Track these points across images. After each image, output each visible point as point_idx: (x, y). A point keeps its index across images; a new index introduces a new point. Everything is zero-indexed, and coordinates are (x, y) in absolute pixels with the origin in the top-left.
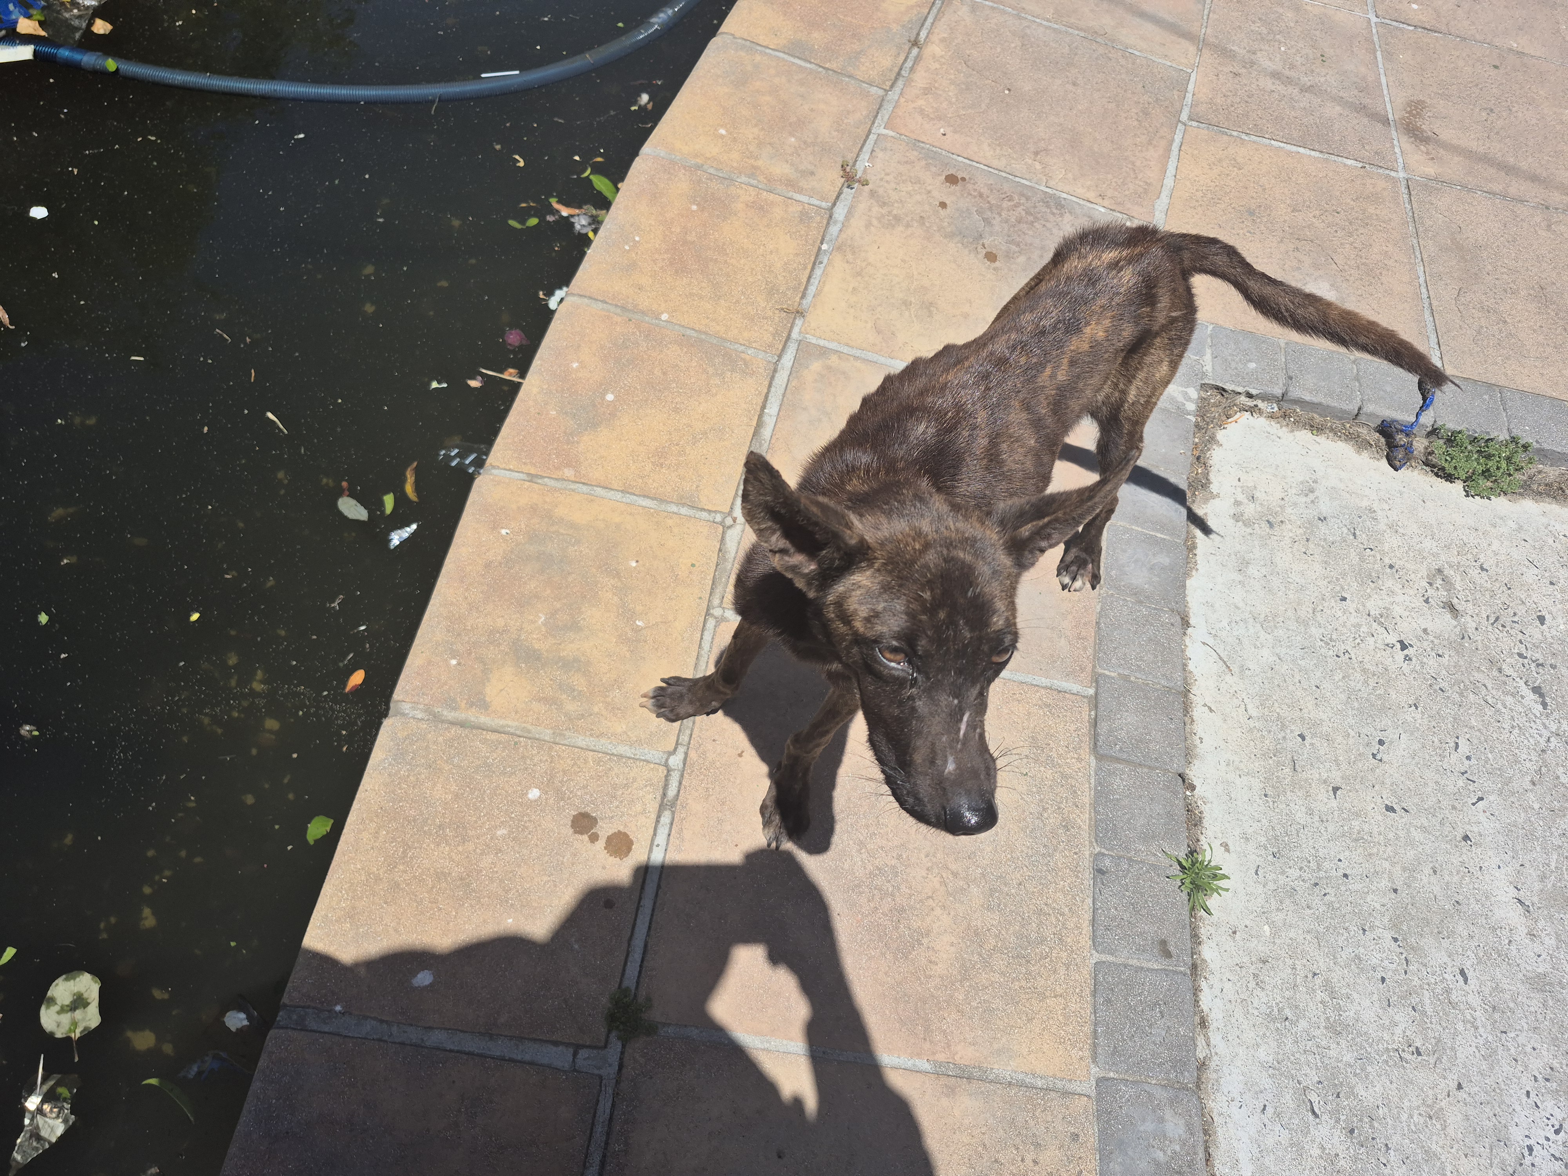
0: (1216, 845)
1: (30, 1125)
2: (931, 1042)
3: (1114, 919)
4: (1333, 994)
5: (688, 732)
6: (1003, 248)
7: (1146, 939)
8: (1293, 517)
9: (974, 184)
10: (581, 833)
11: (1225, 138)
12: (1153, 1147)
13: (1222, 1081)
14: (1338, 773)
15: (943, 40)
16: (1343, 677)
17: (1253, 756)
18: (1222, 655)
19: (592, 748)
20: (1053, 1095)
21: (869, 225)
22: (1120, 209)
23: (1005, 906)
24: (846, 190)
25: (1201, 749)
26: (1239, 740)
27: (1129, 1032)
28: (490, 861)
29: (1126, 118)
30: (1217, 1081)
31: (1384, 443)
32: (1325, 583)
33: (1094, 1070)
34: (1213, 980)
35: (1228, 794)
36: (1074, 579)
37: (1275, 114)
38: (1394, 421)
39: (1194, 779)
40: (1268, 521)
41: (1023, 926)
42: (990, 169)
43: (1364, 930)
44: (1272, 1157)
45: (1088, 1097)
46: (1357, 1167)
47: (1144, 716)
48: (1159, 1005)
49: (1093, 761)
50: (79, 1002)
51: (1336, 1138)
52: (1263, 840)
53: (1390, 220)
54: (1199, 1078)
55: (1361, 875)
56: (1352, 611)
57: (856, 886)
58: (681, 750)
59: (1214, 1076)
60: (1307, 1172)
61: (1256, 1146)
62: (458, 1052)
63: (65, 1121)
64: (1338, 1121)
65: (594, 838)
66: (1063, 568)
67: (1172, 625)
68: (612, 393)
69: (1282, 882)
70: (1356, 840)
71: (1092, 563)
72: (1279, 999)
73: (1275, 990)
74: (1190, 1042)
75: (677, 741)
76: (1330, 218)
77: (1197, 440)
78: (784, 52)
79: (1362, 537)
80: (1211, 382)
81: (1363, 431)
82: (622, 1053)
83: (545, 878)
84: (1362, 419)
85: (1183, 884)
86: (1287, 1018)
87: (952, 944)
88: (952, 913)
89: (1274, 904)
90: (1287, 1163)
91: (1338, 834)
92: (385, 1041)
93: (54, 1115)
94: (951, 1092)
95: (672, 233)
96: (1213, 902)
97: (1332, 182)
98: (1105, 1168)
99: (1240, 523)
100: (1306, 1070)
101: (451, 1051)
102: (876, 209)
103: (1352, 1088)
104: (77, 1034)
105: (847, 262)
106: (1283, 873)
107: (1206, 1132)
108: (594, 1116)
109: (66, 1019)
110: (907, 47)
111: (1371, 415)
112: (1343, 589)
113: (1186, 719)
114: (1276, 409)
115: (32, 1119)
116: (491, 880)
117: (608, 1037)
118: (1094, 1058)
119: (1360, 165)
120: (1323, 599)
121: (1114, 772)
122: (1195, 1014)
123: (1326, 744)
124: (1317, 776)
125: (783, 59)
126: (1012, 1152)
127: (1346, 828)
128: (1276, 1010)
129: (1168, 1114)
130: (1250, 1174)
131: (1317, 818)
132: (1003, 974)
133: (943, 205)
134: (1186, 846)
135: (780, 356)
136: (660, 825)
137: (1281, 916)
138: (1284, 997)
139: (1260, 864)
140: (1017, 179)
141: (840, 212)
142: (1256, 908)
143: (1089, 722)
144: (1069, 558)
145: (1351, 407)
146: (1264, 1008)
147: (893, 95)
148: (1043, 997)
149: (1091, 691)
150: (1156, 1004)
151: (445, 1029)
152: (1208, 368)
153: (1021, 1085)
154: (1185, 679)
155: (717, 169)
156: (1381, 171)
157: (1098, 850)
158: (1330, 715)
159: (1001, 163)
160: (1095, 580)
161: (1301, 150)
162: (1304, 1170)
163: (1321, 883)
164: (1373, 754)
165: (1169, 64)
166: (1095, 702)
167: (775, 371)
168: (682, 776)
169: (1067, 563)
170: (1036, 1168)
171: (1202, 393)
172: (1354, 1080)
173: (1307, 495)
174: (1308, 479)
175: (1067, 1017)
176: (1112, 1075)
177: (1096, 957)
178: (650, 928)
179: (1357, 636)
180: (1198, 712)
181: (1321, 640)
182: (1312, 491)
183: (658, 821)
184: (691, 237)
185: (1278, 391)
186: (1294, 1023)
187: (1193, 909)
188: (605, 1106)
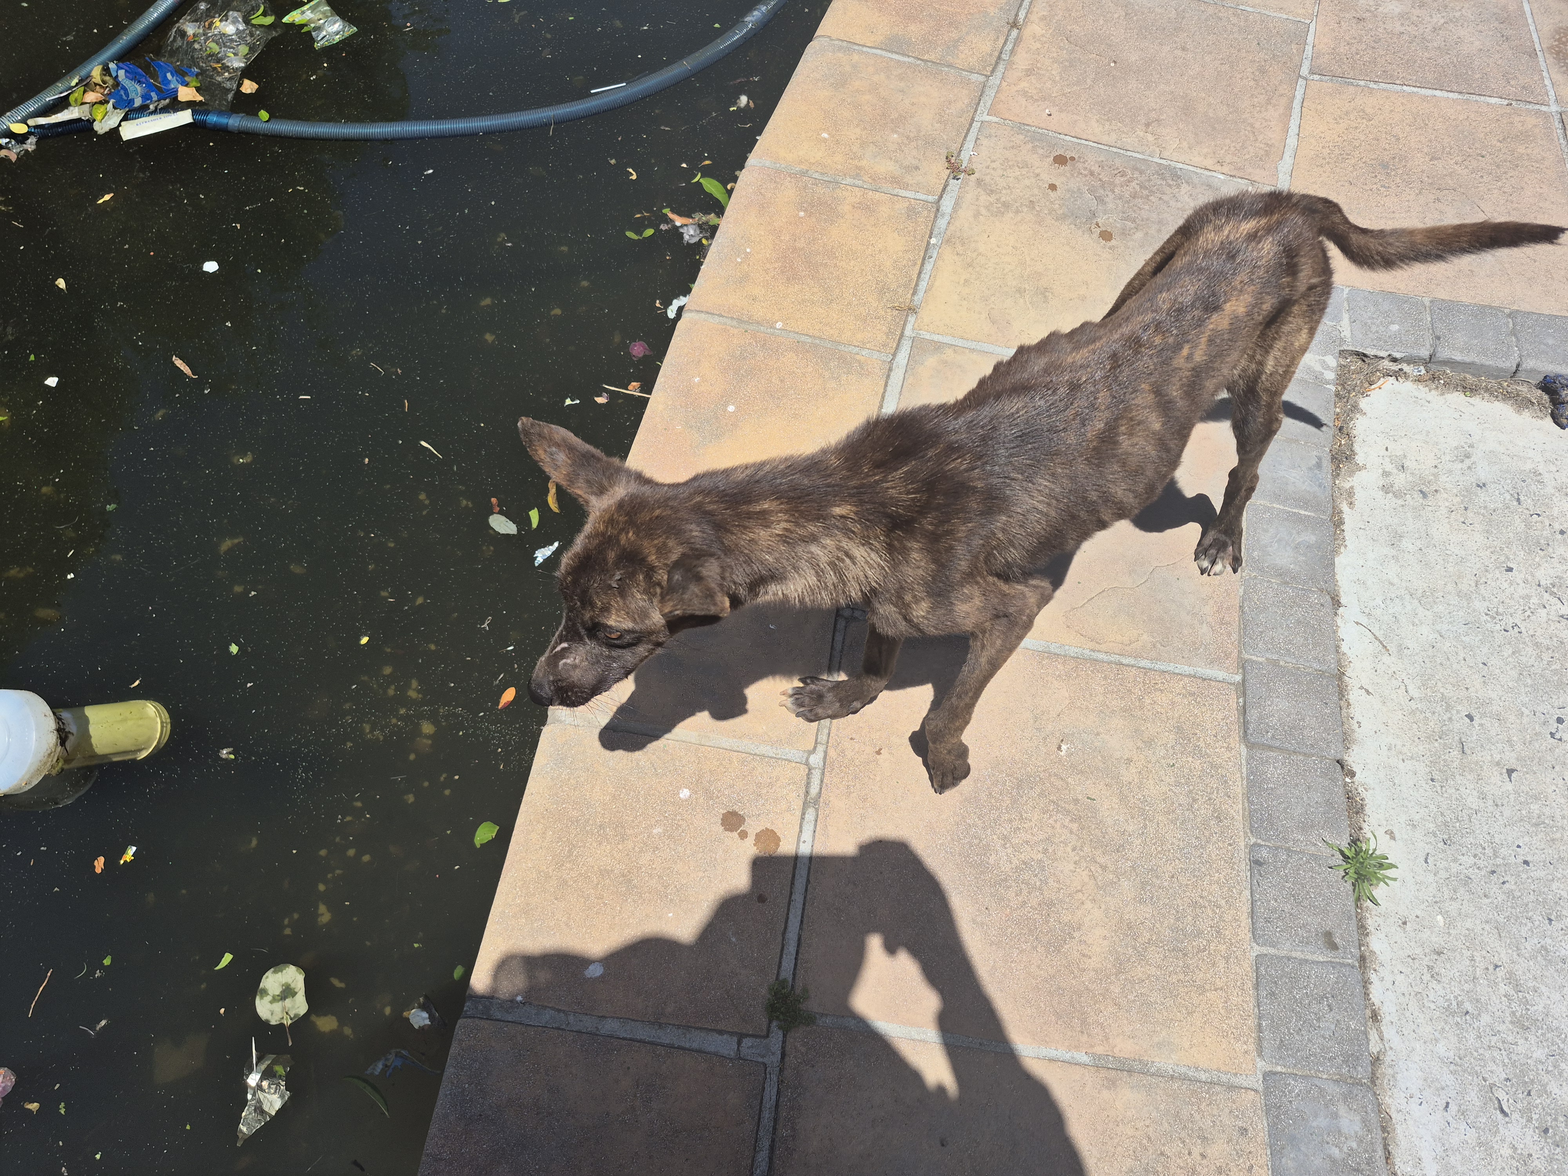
0: (1380, 833)
1: (252, 1100)
2: (1089, 1035)
3: (1274, 910)
4: (1518, 988)
5: (826, 731)
6: (1118, 225)
7: (1310, 931)
8: (1448, 486)
9: (1084, 163)
10: (732, 831)
11: (1351, 88)
12: (1328, 1143)
13: (1399, 1077)
14: (1513, 755)
15: (1044, 18)
16: (1513, 653)
17: (1416, 739)
18: (1377, 634)
19: (735, 748)
20: (1218, 1088)
21: (977, 215)
22: (1241, 174)
23: (1158, 899)
24: (952, 182)
25: (1359, 733)
26: (1401, 723)
27: (1296, 1026)
28: (648, 858)
29: (1241, 79)
30: (1393, 1076)
31: (1548, 400)
32: (1488, 553)
33: (1260, 1063)
34: (1382, 972)
35: (1392, 780)
36: (1213, 563)
37: (1406, 58)
38: (1558, 376)
39: (1353, 765)
40: (1421, 491)
41: (1178, 919)
42: (1100, 146)
43: (1550, 920)
44: (1459, 1157)
45: (1256, 1091)
46: (1553, 1168)
47: (1296, 701)
48: (1327, 998)
49: (1244, 750)
50: (287, 992)
51: (1529, 1138)
52: (1432, 826)
53: (1543, 159)
54: (1373, 1073)
55: (1544, 861)
56: (1520, 582)
57: (1002, 880)
58: (820, 749)
59: (1390, 1071)
60: (1498, 1172)
61: (1439, 1145)
62: (631, 1039)
63: (282, 1096)
64: (1530, 1120)
65: (743, 835)
66: (1201, 551)
67: (1322, 605)
68: (733, 404)
69: (1454, 870)
70: (1537, 825)
71: (1233, 544)
72: (1457, 992)
73: (1453, 983)
74: (1362, 1037)
75: (816, 740)
76: (1474, 164)
77: (1338, 410)
78: (881, 49)
79: (1528, 502)
80: (1350, 348)
81: (1523, 389)
82: (784, 1042)
83: (701, 874)
84: (1522, 376)
85: (1347, 874)
86: (1467, 1012)
87: (1105, 938)
88: (1103, 907)
89: (1447, 894)
90: (1475, 1163)
91: (1515, 819)
92: (563, 1029)
93: (272, 1091)
94: (1112, 1084)
95: (781, 241)
96: (1379, 891)
97: (1474, 124)
98: (1277, 1163)
99: (1391, 495)
100: (1491, 1066)
101: (624, 1039)
102: (984, 198)
103: (1544, 1086)
104: (288, 1022)
105: (958, 254)
106: (1455, 860)
107: (1384, 1129)
108: (761, 1103)
109: (277, 1007)
110: (1006, 30)
111: (1532, 371)
112: (1508, 558)
113: (1342, 703)
114: (1423, 372)
115: (254, 1095)
116: (650, 875)
117: (769, 1027)
118: (1260, 1053)
119: (1506, 102)
120: (1487, 571)
121: (1267, 761)
122: (1366, 1007)
123: (1496, 725)
124: (1489, 758)
125: (881, 56)
126: (1178, 1145)
127: (1524, 812)
128: (1454, 1003)
129: (1342, 1110)
130: (1435, 1173)
131: (1490, 802)
132: (1159, 967)
133: (1053, 187)
134: (1348, 835)
135: (894, 355)
136: (805, 823)
137: (1455, 905)
138: (1463, 990)
139: (1430, 851)
140: (1129, 153)
141: (947, 204)
142: (1427, 898)
143: (1237, 709)
144: (1208, 541)
145: (1508, 364)
146: (1441, 1002)
147: (995, 80)
148: (1202, 990)
149: (1238, 678)
150: (1324, 996)
151: (617, 1018)
152: (1346, 334)
153: (1184, 1078)
154: (1339, 661)
155: (822, 174)
156: (1530, 107)
157: (1253, 840)
158: (1500, 693)
159: (1112, 139)
160: (1236, 564)
161: (1438, 93)
162: (1494, 1170)
163: (1498, 870)
164: (1551, 733)
165: (1285, 17)
166: (1242, 688)
167: (890, 370)
168: (823, 774)
169: (1205, 546)
170: (1204, 1162)
171: (1341, 360)
172: (1546, 1078)
173: (1462, 461)
174: (1463, 444)
175: (1229, 1011)
176: (1279, 1069)
177: (1257, 950)
178: (802, 922)
179: (1527, 608)
180: (1354, 695)
181: (1487, 615)
182: (1468, 456)
183: (803, 818)
184: (800, 244)
185: (1425, 353)
186: (1477, 1017)
187: (1358, 899)
188: (771, 1092)
